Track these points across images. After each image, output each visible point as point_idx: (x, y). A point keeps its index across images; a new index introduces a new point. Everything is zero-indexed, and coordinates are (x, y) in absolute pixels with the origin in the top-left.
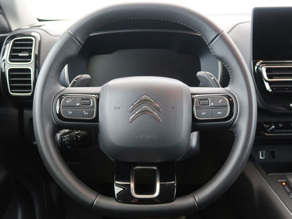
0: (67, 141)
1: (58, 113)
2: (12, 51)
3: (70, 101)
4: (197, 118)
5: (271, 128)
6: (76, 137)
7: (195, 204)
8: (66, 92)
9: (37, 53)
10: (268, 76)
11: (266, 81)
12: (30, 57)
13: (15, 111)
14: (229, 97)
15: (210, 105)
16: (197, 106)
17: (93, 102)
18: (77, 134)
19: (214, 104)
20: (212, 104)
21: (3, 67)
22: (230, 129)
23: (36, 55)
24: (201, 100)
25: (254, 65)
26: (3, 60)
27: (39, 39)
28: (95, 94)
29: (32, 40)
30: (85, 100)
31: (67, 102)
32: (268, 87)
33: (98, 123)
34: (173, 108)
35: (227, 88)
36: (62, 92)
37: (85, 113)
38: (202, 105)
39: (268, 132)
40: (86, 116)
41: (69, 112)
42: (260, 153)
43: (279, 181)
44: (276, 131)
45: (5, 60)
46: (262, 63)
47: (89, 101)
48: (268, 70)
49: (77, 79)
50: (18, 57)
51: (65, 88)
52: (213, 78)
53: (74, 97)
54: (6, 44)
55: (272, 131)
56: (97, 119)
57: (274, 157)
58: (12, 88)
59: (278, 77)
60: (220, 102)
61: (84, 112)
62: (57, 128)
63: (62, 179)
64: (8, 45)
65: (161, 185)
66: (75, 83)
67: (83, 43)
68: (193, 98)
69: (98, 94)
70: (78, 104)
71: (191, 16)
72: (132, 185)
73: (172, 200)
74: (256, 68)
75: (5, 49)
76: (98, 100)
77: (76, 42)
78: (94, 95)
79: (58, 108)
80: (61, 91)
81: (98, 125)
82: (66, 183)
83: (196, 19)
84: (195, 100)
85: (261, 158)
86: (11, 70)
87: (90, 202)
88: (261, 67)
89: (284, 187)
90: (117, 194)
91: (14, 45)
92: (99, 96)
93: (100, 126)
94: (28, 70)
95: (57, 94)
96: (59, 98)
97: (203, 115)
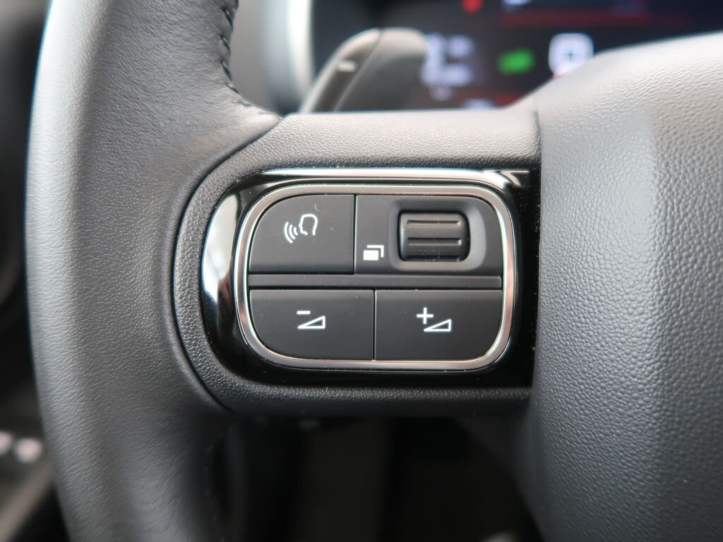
3: (308, 224)
8: (280, 156)
28: (498, 164)
31: (290, 233)
36: (250, 149)
37: (431, 322)
41: (305, 319)
47: (460, 224)
49: (357, 57)
51: (268, 118)
61: (425, 316)
66: (340, 79)
69: (525, 166)
70: (372, 255)
78: (489, 176)
80: (241, 141)
95: (210, 171)
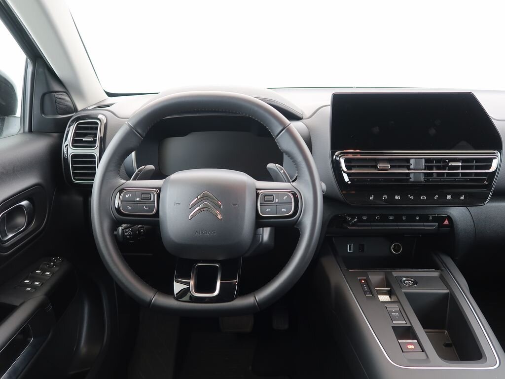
0: (130, 235)
1: (117, 207)
2: (76, 134)
3: (130, 195)
4: (261, 214)
5: (353, 221)
6: (139, 231)
7: (255, 304)
8: (126, 186)
9: (102, 135)
10: (347, 167)
11: (345, 172)
12: (95, 142)
13: (79, 199)
14: (294, 194)
15: (274, 202)
16: (261, 202)
17: (154, 197)
18: (140, 227)
19: (278, 201)
20: (277, 201)
21: (66, 153)
22: (295, 227)
23: (101, 137)
24: (265, 196)
25: (333, 154)
26: (65, 145)
27: (105, 121)
29: (97, 124)
30: (145, 195)
31: (127, 196)
32: (346, 178)
33: (158, 219)
34: (235, 205)
35: (294, 184)
38: (267, 201)
39: (349, 225)
40: (147, 211)
41: (128, 207)
42: (348, 246)
43: (358, 278)
44: (359, 224)
45: (67, 145)
46: (341, 153)
47: (150, 196)
48: (346, 161)
50: (81, 141)
51: (125, 181)
52: (282, 171)
53: (134, 191)
54: (69, 126)
55: (353, 225)
56: (157, 214)
57: (363, 250)
58: (75, 175)
59: (358, 168)
60: (285, 198)
61: (144, 207)
62: (115, 224)
63: (120, 276)
64: (72, 127)
65: (221, 283)
66: (137, 175)
67: (144, 135)
68: (258, 193)
69: (160, 189)
70: (138, 199)
71: (256, 109)
72: (192, 283)
73: (232, 299)
74: (334, 157)
75: (68, 132)
76: (159, 195)
77: (137, 135)
78: (155, 189)
79: (117, 202)
80: (122, 184)
81: (159, 220)
82: (124, 281)
83: (262, 111)
84: (260, 196)
85: (348, 251)
86: (74, 156)
87: (148, 299)
88: (340, 157)
89: (362, 285)
90: (176, 294)
91: (78, 128)
92: (160, 191)
93: (160, 221)
94: (93, 156)
95: (118, 187)
96: (119, 191)
97: (267, 212)
